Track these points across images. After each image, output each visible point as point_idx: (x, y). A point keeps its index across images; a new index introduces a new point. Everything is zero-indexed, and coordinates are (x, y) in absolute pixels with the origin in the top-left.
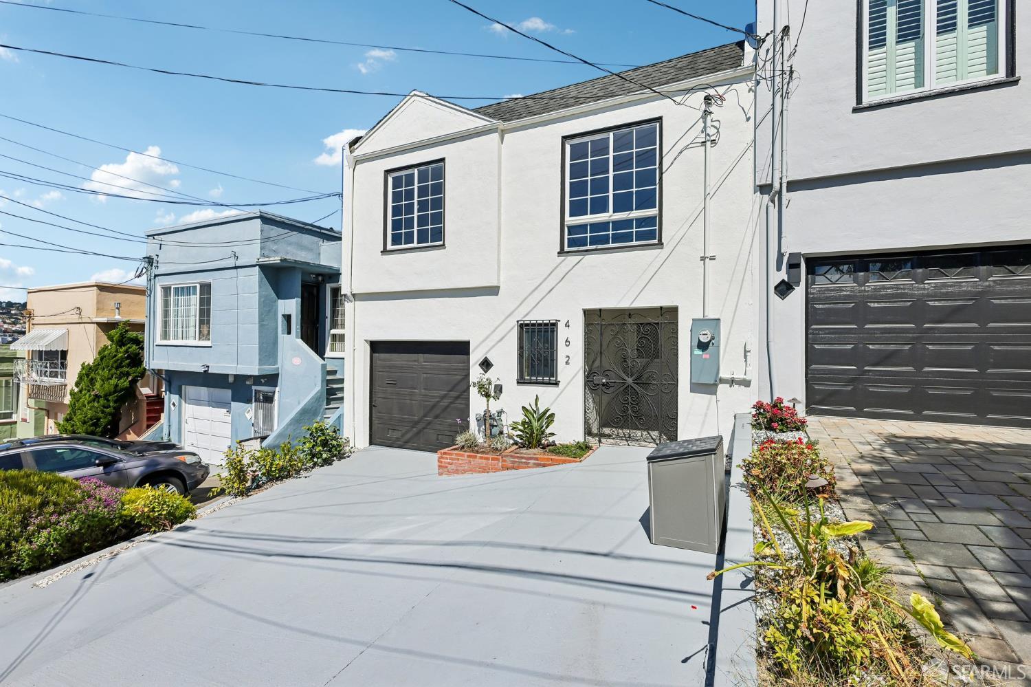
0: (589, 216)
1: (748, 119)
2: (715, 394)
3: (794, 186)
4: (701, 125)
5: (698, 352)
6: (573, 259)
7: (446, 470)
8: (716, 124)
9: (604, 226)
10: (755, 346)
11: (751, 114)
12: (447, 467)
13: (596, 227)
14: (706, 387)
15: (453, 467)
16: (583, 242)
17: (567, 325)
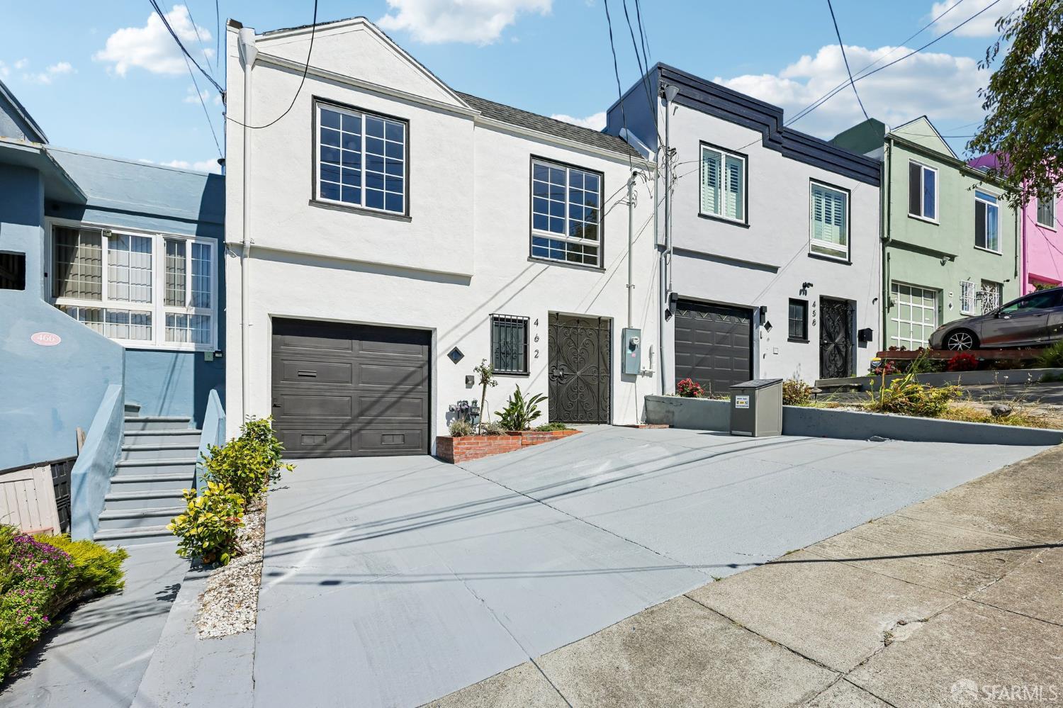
0: (549, 232)
1: (651, 197)
2: (634, 381)
3: (678, 251)
4: (626, 190)
5: (629, 352)
6: (540, 266)
7: (463, 456)
8: (636, 193)
9: (561, 244)
10: (656, 350)
11: (653, 194)
12: (464, 453)
13: (555, 243)
14: (629, 377)
15: (472, 451)
16: (545, 253)
17: (537, 323)
